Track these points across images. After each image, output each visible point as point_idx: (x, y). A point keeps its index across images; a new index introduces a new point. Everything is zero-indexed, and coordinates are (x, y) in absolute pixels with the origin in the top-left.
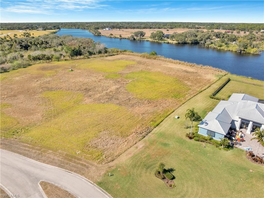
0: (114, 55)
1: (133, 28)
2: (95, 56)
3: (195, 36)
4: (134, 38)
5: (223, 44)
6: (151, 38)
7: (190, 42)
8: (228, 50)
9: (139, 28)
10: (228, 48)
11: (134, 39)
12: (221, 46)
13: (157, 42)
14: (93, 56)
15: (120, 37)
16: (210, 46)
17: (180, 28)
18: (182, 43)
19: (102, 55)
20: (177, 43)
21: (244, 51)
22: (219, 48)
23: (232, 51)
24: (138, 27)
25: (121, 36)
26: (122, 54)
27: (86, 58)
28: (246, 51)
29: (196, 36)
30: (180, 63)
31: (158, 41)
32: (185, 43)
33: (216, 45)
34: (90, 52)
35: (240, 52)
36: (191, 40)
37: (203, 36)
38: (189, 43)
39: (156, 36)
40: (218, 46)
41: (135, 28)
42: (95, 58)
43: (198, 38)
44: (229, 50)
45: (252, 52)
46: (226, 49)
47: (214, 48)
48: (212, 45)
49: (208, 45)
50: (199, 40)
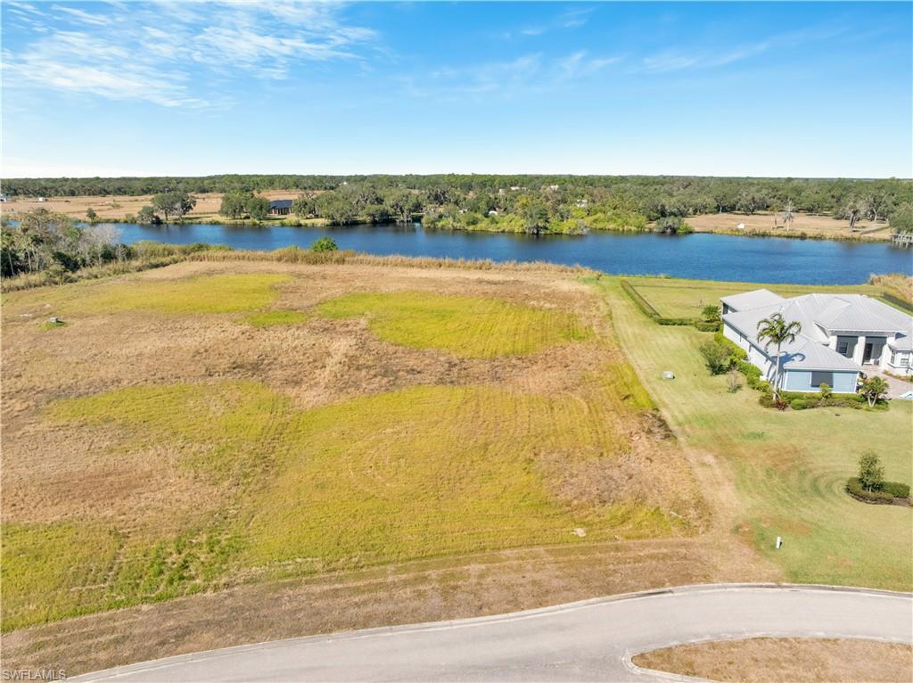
0: (164, 265)
1: (100, 193)
2: (95, 270)
3: (377, 199)
4: (157, 218)
5: (479, 215)
6: (227, 214)
7: (368, 219)
8: (500, 230)
9: (125, 193)
10: (498, 225)
11: (158, 222)
12: (474, 222)
13: (255, 224)
14: (83, 272)
15: (90, 220)
16: (439, 224)
17: (274, 189)
18: (346, 224)
19: (120, 264)
20: (328, 223)
21: (546, 228)
22: (471, 228)
23: (512, 232)
24: (119, 189)
25: (95, 215)
26: (193, 259)
27: (57, 279)
28: (550, 228)
29: (380, 201)
30: (440, 266)
31: (258, 222)
32: (352, 224)
33: (459, 221)
34: (65, 256)
35: (538, 234)
36: (371, 212)
37: (404, 198)
38: (364, 223)
39: (242, 204)
40: (468, 224)
41: (108, 193)
42: (96, 277)
43: (387, 206)
44: (503, 232)
45: (566, 231)
46: (492, 229)
47: (455, 229)
48: (448, 222)
49: (432, 222)
50: (391, 211)
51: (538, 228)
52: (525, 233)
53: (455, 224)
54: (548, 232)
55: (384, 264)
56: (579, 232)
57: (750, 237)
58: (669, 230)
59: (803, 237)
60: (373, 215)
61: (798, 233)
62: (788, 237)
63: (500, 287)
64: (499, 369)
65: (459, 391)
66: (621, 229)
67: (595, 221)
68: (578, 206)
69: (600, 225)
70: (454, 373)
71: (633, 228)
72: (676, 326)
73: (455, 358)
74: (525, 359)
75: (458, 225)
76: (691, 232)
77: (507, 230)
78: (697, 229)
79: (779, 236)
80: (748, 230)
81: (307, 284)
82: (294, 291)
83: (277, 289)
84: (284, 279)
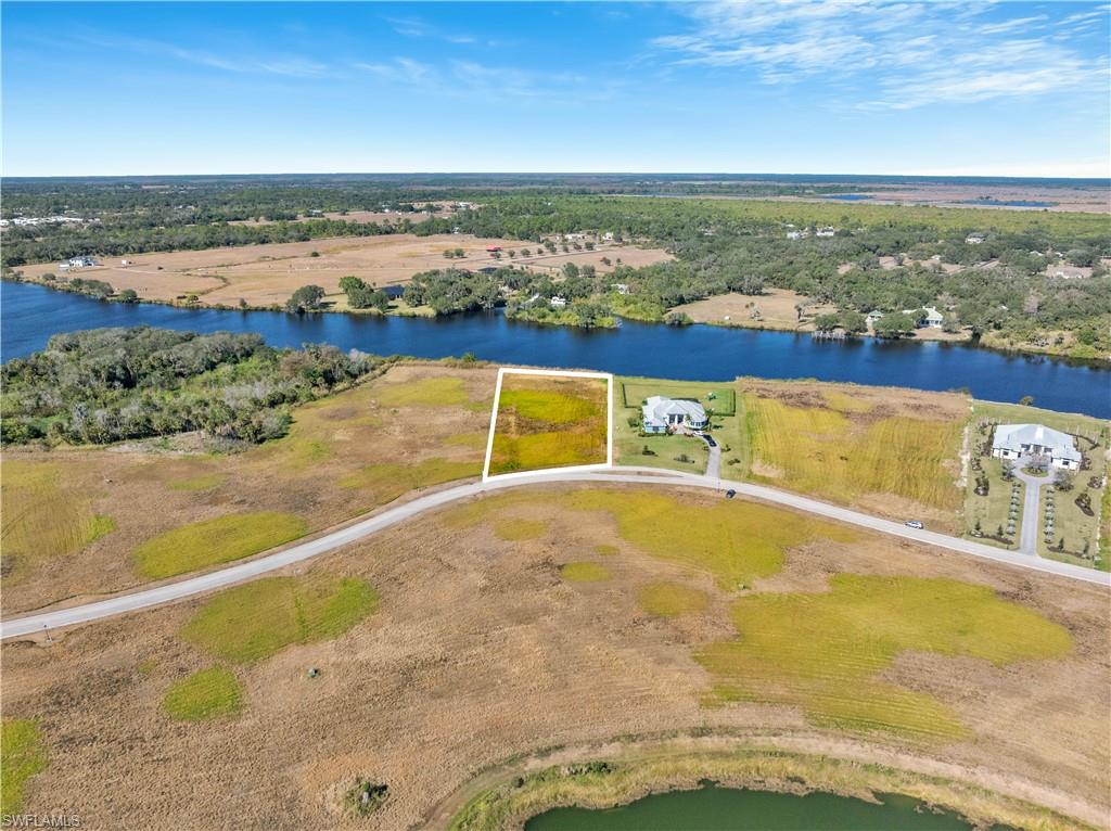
3: (466, 289)
4: (300, 308)
8: (561, 324)
10: (561, 320)
11: (301, 312)
12: (544, 316)
15: (241, 308)
18: (448, 314)
20: (436, 313)
21: (593, 324)
23: (569, 326)
25: (245, 302)
28: (595, 323)
29: (468, 290)
33: (533, 314)
35: (586, 328)
36: (465, 303)
40: (539, 317)
44: (563, 325)
45: (606, 325)
46: (556, 322)
47: (530, 321)
48: (525, 315)
49: (513, 314)
51: (587, 324)
52: (578, 327)
54: (595, 326)
56: (615, 326)
58: (676, 323)
60: (467, 305)
63: (565, 386)
64: (567, 426)
65: (555, 434)
66: (645, 320)
67: (628, 312)
69: (631, 317)
70: (553, 428)
71: (654, 319)
73: (552, 423)
74: (575, 423)
75: (531, 318)
76: (691, 324)
77: (566, 324)
81: (474, 385)
82: (471, 390)
83: (464, 389)
84: (460, 381)
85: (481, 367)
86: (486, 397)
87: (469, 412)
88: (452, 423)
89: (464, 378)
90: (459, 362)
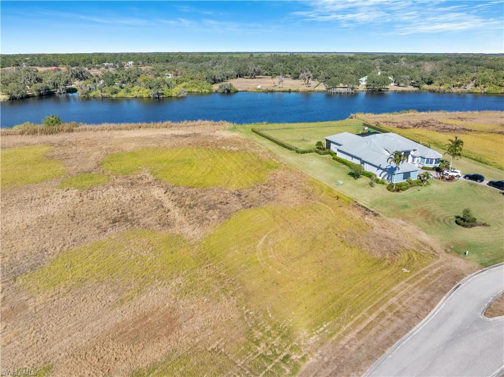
3: (37, 79)
5: (117, 88)
7: (36, 93)
10: (132, 93)
12: (115, 92)
16: (92, 95)
21: (163, 94)
22: (114, 96)
23: (141, 98)
28: (165, 94)
32: (26, 98)
33: (106, 92)
35: (159, 98)
36: (37, 88)
40: (112, 93)
43: (46, 83)
44: (136, 97)
45: (174, 95)
46: (129, 96)
47: (103, 97)
48: (98, 93)
49: (86, 94)
50: (51, 86)
51: (158, 94)
52: (150, 97)
53: (103, 94)
54: (165, 96)
55: (102, 130)
56: (182, 95)
57: (265, 92)
58: (226, 91)
59: (290, 91)
60: (39, 91)
61: (288, 89)
62: (284, 91)
66: (200, 91)
67: (184, 87)
68: (167, 77)
69: (189, 90)
71: (207, 91)
72: (308, 154)
75: (105, 95)
76: (237, 92)
77: (138, 96)
78: (239, 90)
79: (279, 91)
80: (264, 89)
81: (69, 151)
82: (67, 157)
83: (52, 157)
84: (46, 149)
85: (70, 131)
86: (94, 164)
87: (74, 192)
88: (45, 221)
89: (52, 144)
90: (39, 127)
